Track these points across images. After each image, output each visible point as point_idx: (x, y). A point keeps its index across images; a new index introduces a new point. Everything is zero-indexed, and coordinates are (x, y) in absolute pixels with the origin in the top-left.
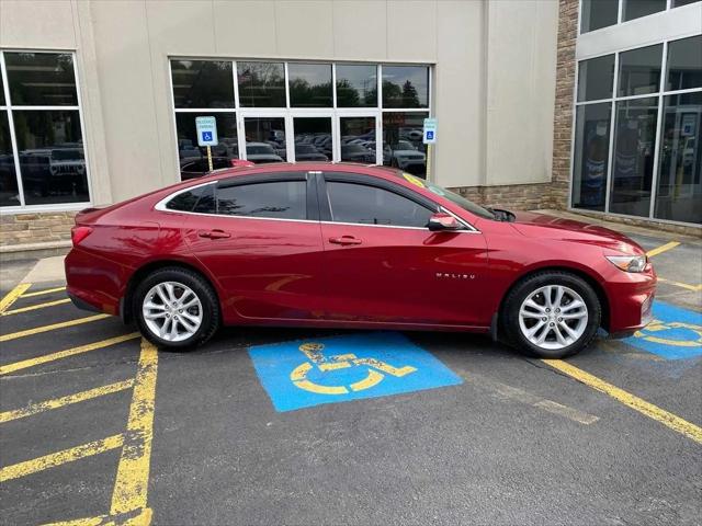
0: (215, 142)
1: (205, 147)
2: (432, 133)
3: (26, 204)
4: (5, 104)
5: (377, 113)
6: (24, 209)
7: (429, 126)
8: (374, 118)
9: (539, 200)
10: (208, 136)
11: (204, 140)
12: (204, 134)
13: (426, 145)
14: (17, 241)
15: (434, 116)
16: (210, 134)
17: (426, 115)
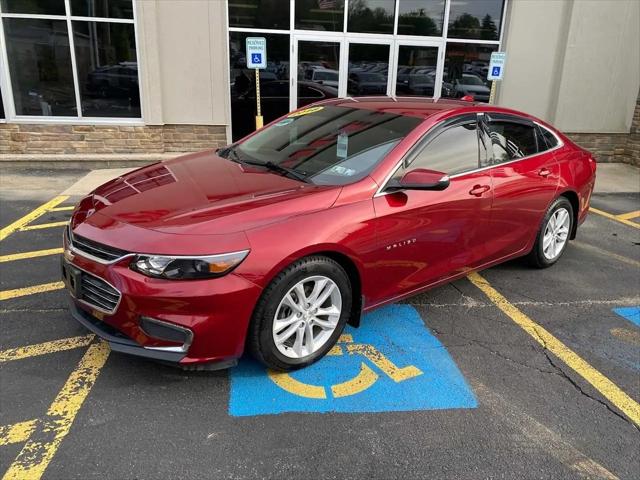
0: (263, 65)
1: (254, 70)
2: (499, 69)
3: (83, 116)
4: (64, 14)
5: (440, 43)
6: (80, 120)
7: (496, 60)
8: (437, 48)
9: (612, 153)
10: (256, 58)
11: (253, 62)
12: (253, 55)
13: (491, 82)
14: (74, 151)
15: (503, 50)
16: (259, 56)
17: (495, 48)
